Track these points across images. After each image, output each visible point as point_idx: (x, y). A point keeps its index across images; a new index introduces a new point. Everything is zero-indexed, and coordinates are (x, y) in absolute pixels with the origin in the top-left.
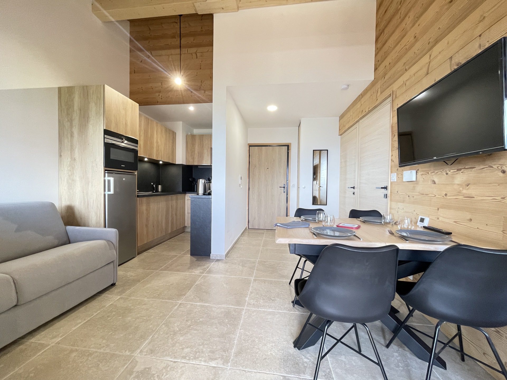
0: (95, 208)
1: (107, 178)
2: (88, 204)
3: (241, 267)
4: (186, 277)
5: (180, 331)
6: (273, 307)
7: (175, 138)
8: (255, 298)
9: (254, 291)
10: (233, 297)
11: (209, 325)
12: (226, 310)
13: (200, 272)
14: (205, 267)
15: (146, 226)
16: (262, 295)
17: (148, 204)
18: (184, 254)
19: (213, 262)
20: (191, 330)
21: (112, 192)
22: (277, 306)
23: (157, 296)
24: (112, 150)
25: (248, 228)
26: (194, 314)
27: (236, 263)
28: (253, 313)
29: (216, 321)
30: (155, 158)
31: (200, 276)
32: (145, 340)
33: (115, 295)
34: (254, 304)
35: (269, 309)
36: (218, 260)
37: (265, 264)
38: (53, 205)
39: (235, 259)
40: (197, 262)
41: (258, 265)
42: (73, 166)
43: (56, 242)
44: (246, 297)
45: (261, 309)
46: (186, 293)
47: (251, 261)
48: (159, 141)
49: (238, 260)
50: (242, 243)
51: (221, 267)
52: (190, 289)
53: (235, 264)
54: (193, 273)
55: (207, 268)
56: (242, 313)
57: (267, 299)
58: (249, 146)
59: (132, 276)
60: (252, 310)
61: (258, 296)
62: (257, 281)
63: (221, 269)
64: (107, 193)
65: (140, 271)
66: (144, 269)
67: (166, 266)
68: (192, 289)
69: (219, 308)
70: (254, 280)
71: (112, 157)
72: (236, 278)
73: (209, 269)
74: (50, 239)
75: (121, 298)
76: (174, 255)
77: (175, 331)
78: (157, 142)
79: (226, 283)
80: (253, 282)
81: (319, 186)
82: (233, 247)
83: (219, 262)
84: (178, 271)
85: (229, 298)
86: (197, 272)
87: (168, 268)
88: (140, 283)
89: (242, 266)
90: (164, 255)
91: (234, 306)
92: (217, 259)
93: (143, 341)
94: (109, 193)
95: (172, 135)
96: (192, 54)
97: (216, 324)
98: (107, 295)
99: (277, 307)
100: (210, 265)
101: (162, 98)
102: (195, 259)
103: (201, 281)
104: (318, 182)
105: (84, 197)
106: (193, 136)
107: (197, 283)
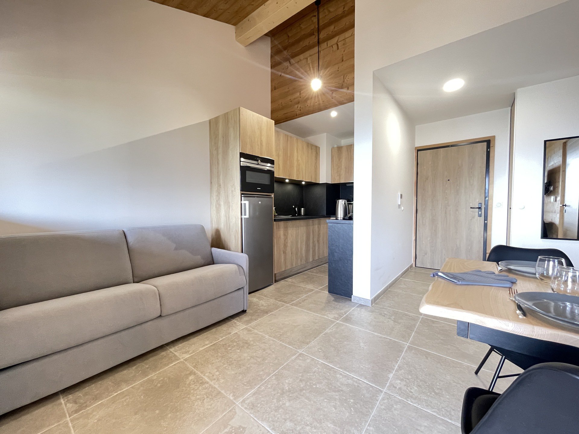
0: (234, 231)
1: (243, 202)
2: (229, 228)
3: (392, 322)
4: (316, 320)
5: (289, 391)
6: (435, 406)
7: (318, 152)
8: (405, 379)
9: (405, 366)
10: (369, 366)
11: (326, 399)
12: (355, 384)
13: (335, 317)
14: (342, 311)
15: (284, 252)
16: (417, 377)
17: (286, 228)
18: (321, 289)
19: (354, 306)
20: (302, 395)
21: (247, 216)
22: (443, 408)
23: (279, 336)
24: (248, 173)
25: (416, 266)
26: (311, 374)
27: (386, 314)
28: (396, 405)
29: (337, 395)
30: (295, 178)
31: (333, 322)
32: (251, 388)
33: (242, 324)
34: (400, 389)
35: (426, 407)
36: (361, 306)
37: (433, 325)
38: (202, 229)
39: (386, 309)
40: (334, 302)
41: (421, 324)
42: (219, 191)
43: (202, 262)
44: (390, 371)
45: (412, 402)
46: (310, 341)
47: (410, 317)
48: (299, 158)
49: (389, 311)
50: (402, 286)
51: (363, 316)
52: (317, 337)
53: (384, 316)
54: (325, 317)
55: (344, 313)
56: (377, 397)
57: (426, 388)
58: (417, 150)
59: (263, 305)
60: (395, 397)
61: (410, 377)
62: (413, 351)
63: (362, 318)
64: (243, 217)
65: (272, 301)
66: (276, 299)
67: (298, 301)
68: (318, 338)
69: (345, 376)
70: (409, 347)
71: (248, 180)
72: (380, 338)
73: (347, 316)
74: (198, 259)
75: (246, 329)
76: (310, 289)
77: (284, 389)
78: (298, 160)
79: (364, 341)
80: (406, 351)
81: (561, 205)
82: (386, 291)
83: (362, 308)
84: (310, 309)
85: (364, 365)
86: (330, 316)
87: (300, 303)
88: (267, 315)
89: (395, 322)
90: (300, 287)
91: (369, 381)
92: (360, 303)
93: (249, 389)
94: (245, 217)
95: (316, 149)
96: (332, 47)
97: (335, 400)
98: (235, 321)
99: (443, 410)
100: (349, 310)
101: (301, 109)
102: (333, 299)
103: (332, 330)
104: (559, 198)
105: (227, 221)
106: (340, 148)
107: (328, 331)
